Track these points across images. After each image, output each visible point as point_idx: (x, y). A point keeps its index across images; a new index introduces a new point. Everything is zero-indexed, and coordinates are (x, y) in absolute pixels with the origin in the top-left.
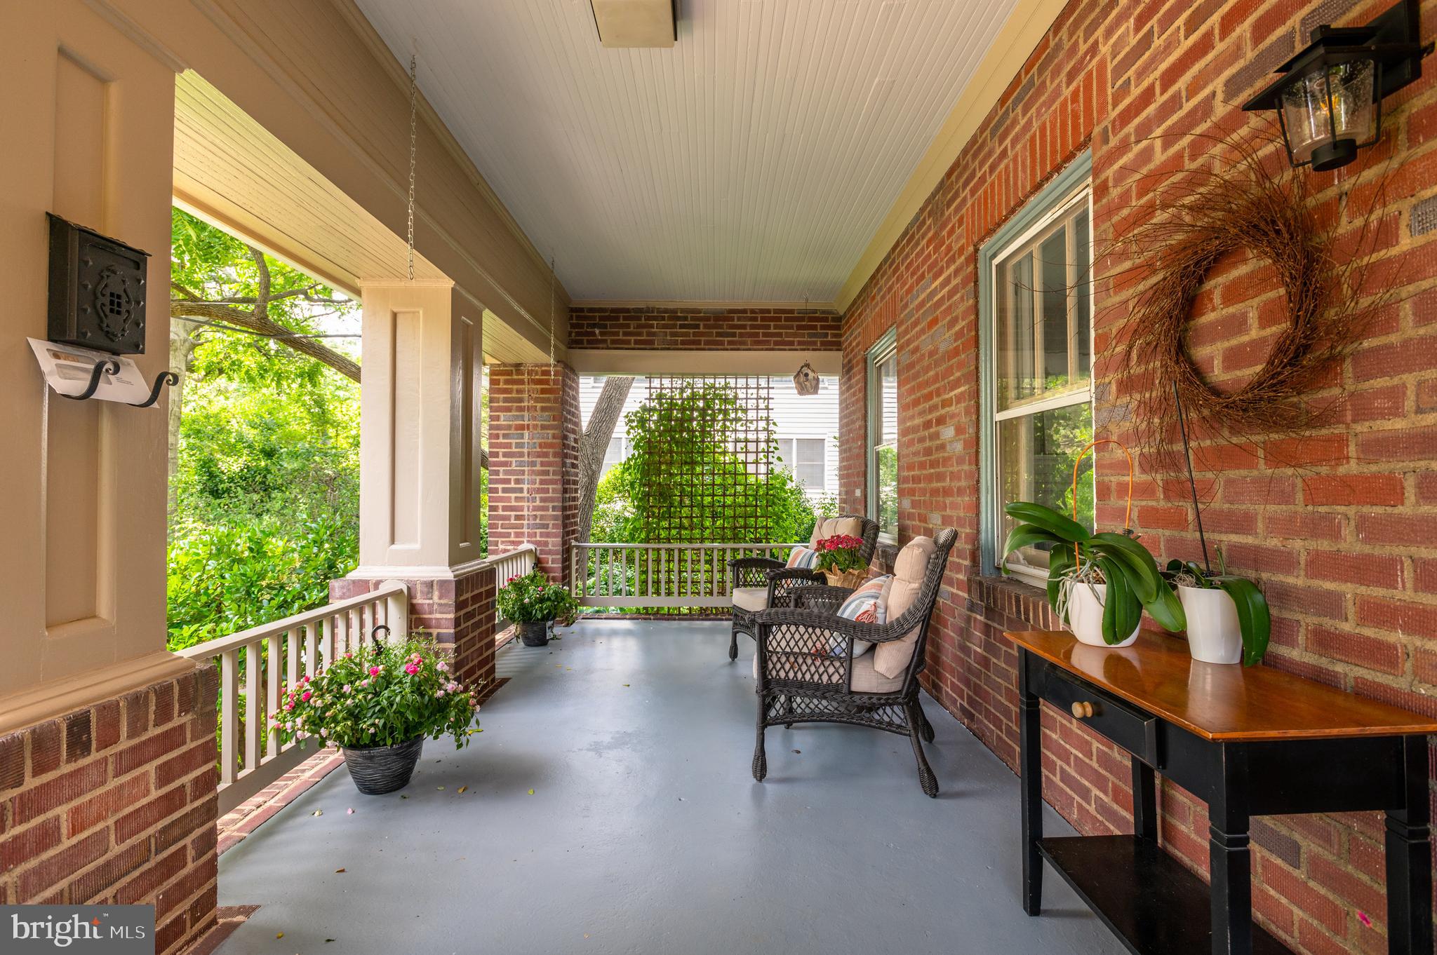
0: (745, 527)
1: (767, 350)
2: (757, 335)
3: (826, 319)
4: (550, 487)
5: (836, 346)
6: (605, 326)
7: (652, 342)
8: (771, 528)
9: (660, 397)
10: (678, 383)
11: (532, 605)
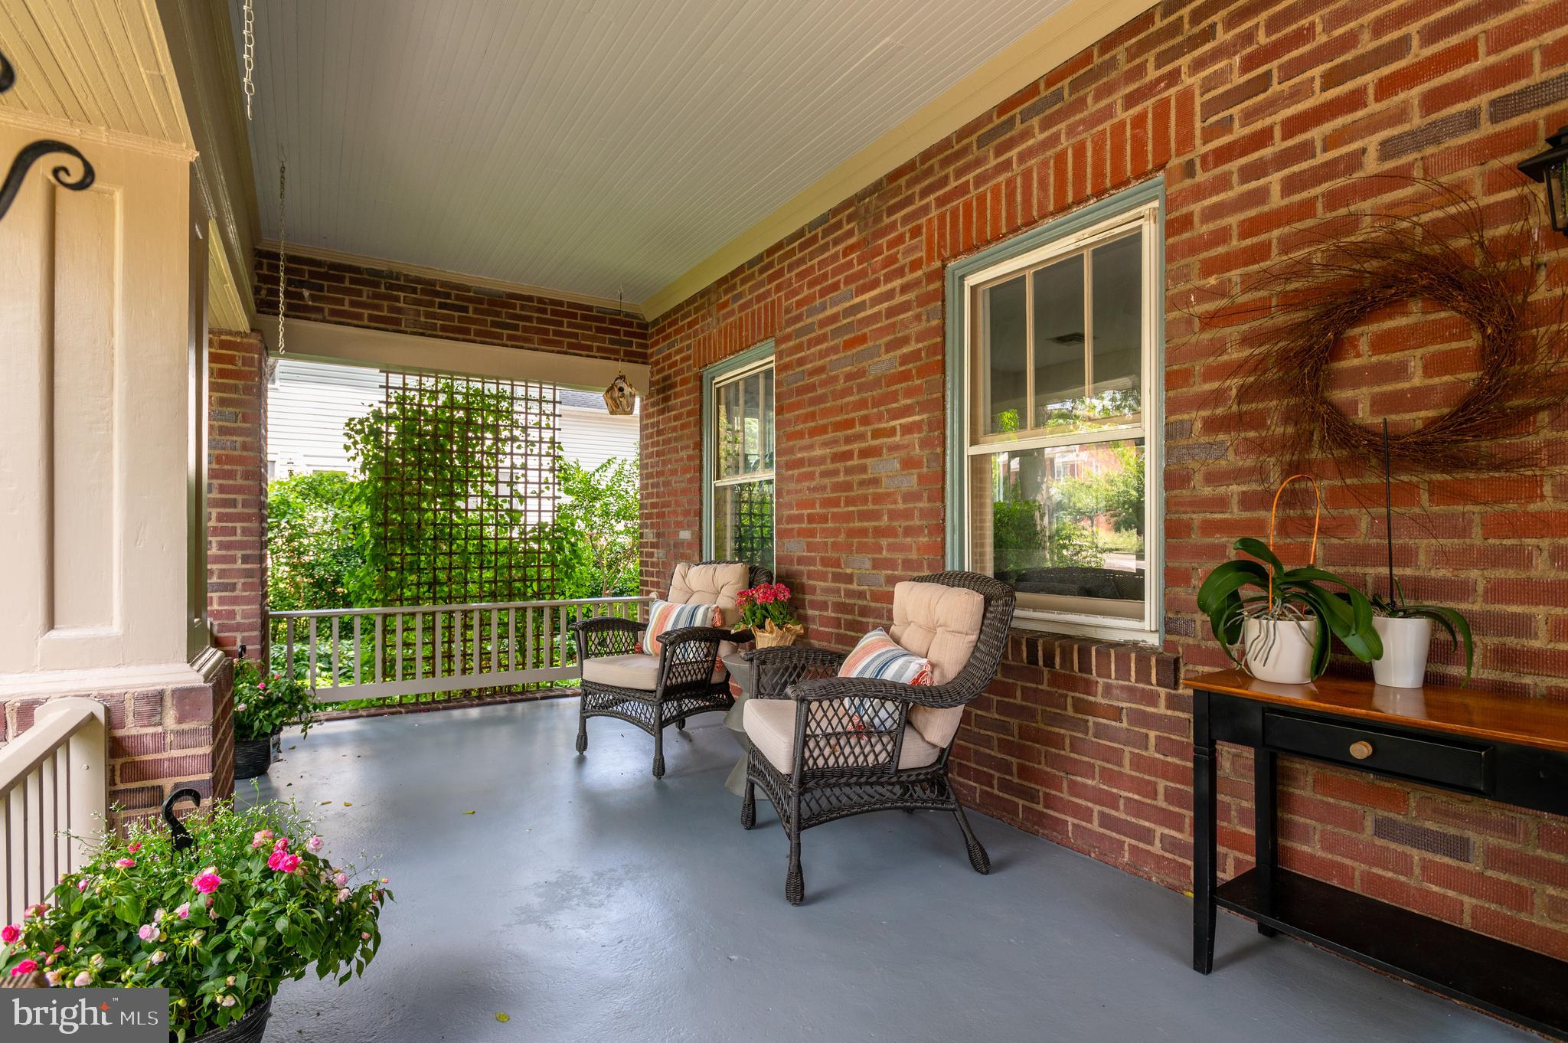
0: (524, 579)
1: (559, 352)
2: (546, 332)
5: (641, 358)
6: (321, 288)
7: (397, 322)
8: (558, 580)
9: (402, 401)
10: (429, 383)
11: (251, 714)
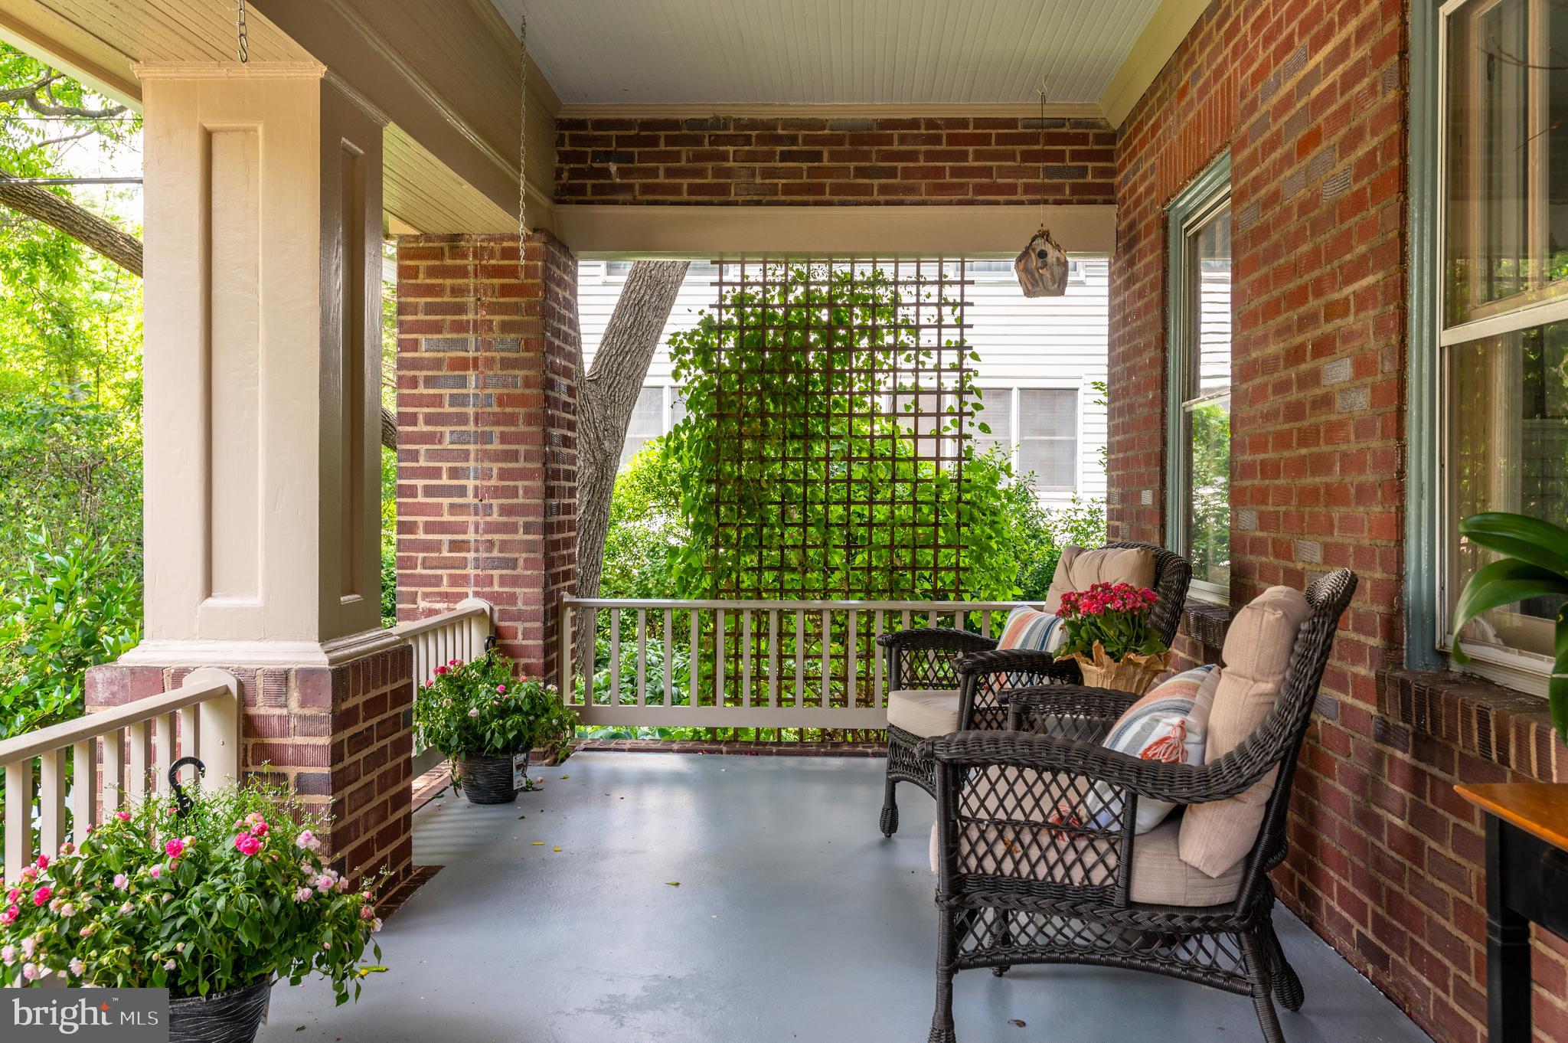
0: (914, 567)
1: (960, 203)
2: (939, 172)
3: (1083, 139)
4: (520, 484)
5: (1105, 194)
6: (629, 158)
7: (724, 190)
8: (965, 569)
9: (741, 302)
10: (777, 273)
11: (484, 721)
